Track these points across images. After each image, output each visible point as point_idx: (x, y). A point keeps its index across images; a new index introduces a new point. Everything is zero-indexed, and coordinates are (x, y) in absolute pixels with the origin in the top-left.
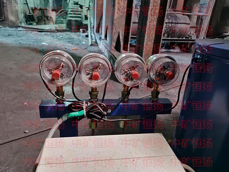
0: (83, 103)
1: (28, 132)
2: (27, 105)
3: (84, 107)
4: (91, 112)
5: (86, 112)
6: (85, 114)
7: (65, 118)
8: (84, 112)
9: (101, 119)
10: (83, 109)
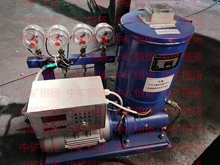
0: (54, 58)
1: (23, 75)
2: (19, 53)
3: (56, 61)
4: (61, 64)
5: (57, 64)
6: (57, 65)
7: (44, 68)
8: (56, 64)
9: (67, 68)
10: (55, 62)
